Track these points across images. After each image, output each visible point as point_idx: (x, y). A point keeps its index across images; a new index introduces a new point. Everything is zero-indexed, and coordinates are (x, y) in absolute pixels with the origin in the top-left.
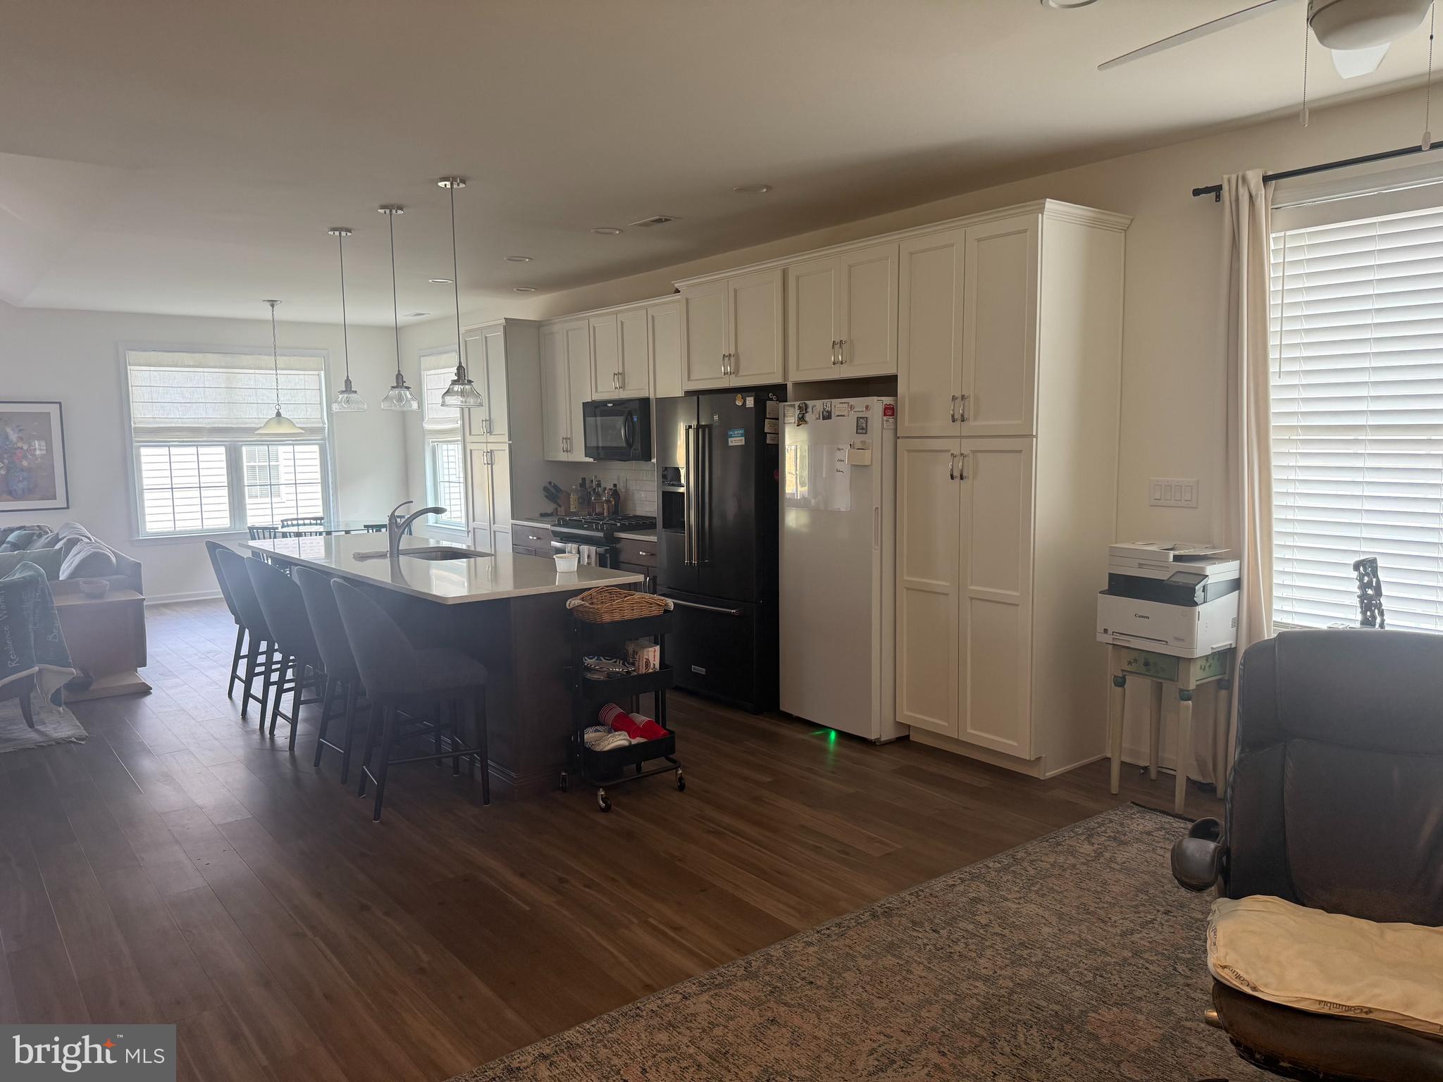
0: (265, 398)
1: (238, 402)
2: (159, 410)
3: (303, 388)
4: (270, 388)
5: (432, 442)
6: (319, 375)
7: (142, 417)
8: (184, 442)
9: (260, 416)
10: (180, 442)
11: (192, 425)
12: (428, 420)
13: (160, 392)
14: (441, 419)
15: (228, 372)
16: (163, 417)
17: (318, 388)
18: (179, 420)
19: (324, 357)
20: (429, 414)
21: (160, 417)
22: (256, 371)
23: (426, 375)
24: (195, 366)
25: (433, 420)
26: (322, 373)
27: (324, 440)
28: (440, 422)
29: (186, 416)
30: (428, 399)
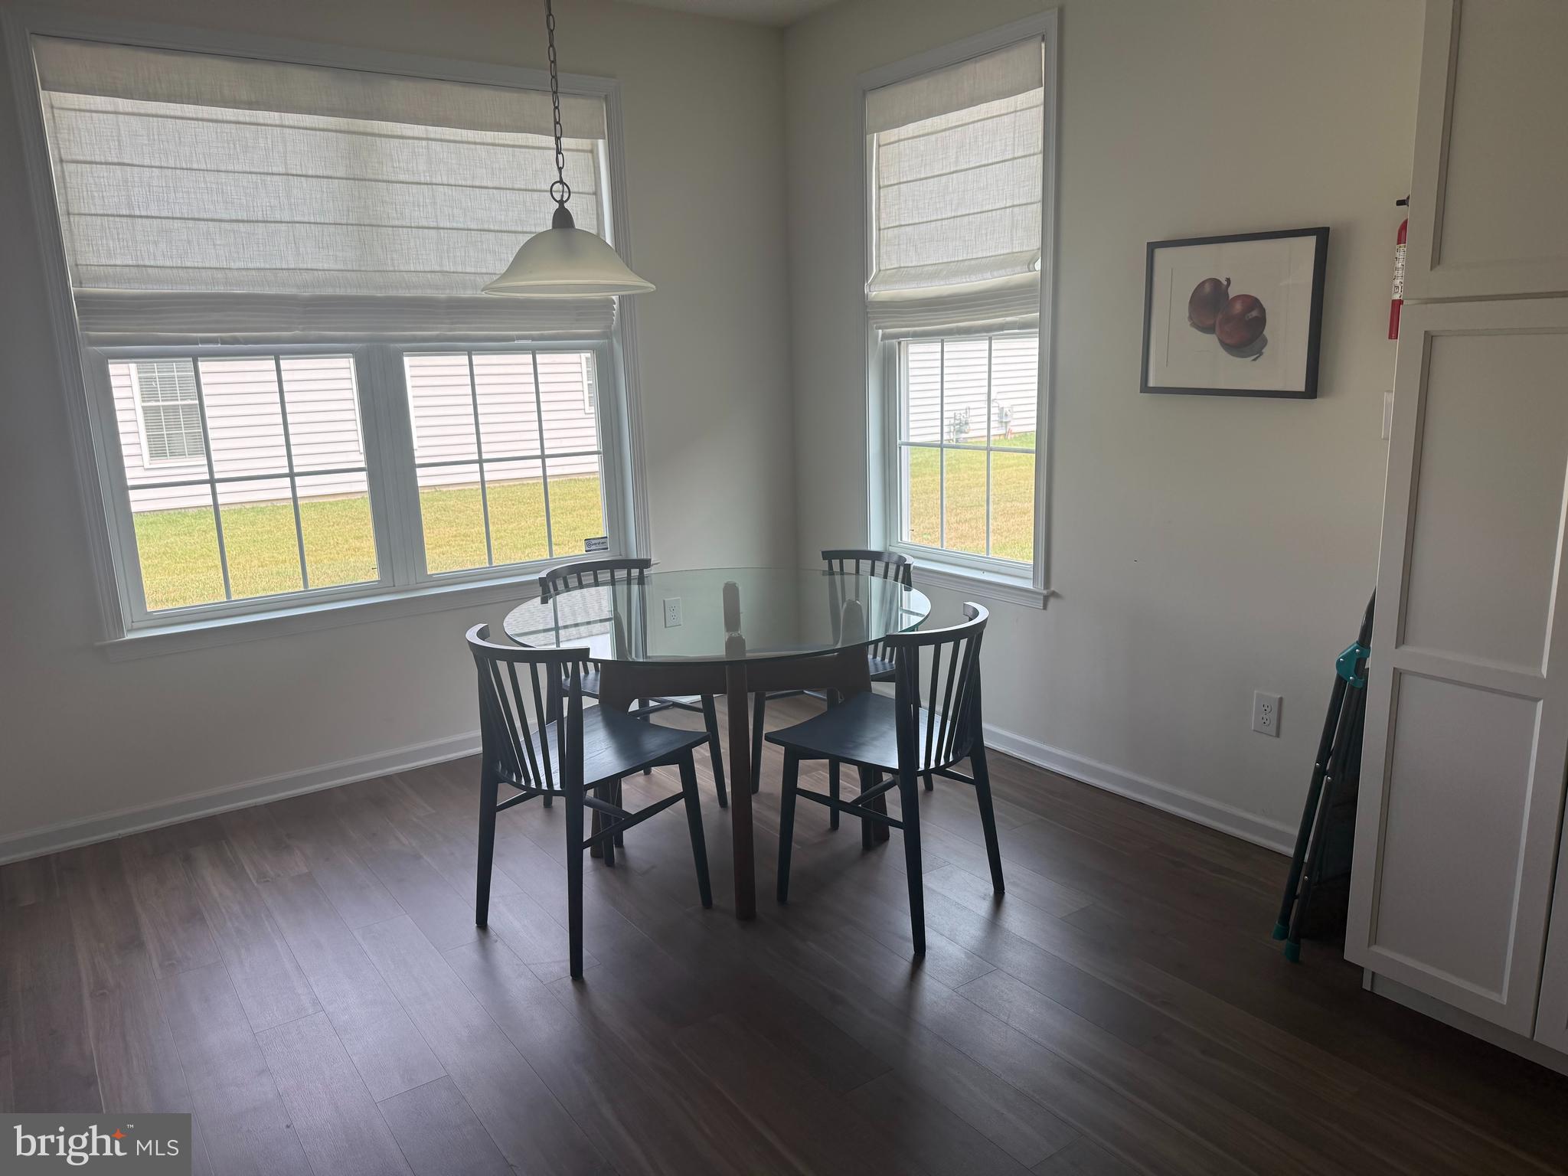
1: (384, 223)
2: (157, 243)
4: (469, 183)
5: (884, 337)
6: (593, 152)
7: (103, 261)
8: (236, 341)
9: (448, 267)
10: (224, 342)
11: (258, 291)
12: (882, 273)
13: (155, 183)
14: (940, 267)
15: (352, 128)
16: (168, 263)
17: (592, 189)
18: (220, 275)
19: (606, 98)
20: (884, 257)
21: (160, 263)
22: (430, 128)
23: (879, 146)
24: (251, 105)
25: (902, 274)
26: (601, 145)
27: (606, 335)
28: (933, 276)
29: (241, 265)
30: (883, 215)
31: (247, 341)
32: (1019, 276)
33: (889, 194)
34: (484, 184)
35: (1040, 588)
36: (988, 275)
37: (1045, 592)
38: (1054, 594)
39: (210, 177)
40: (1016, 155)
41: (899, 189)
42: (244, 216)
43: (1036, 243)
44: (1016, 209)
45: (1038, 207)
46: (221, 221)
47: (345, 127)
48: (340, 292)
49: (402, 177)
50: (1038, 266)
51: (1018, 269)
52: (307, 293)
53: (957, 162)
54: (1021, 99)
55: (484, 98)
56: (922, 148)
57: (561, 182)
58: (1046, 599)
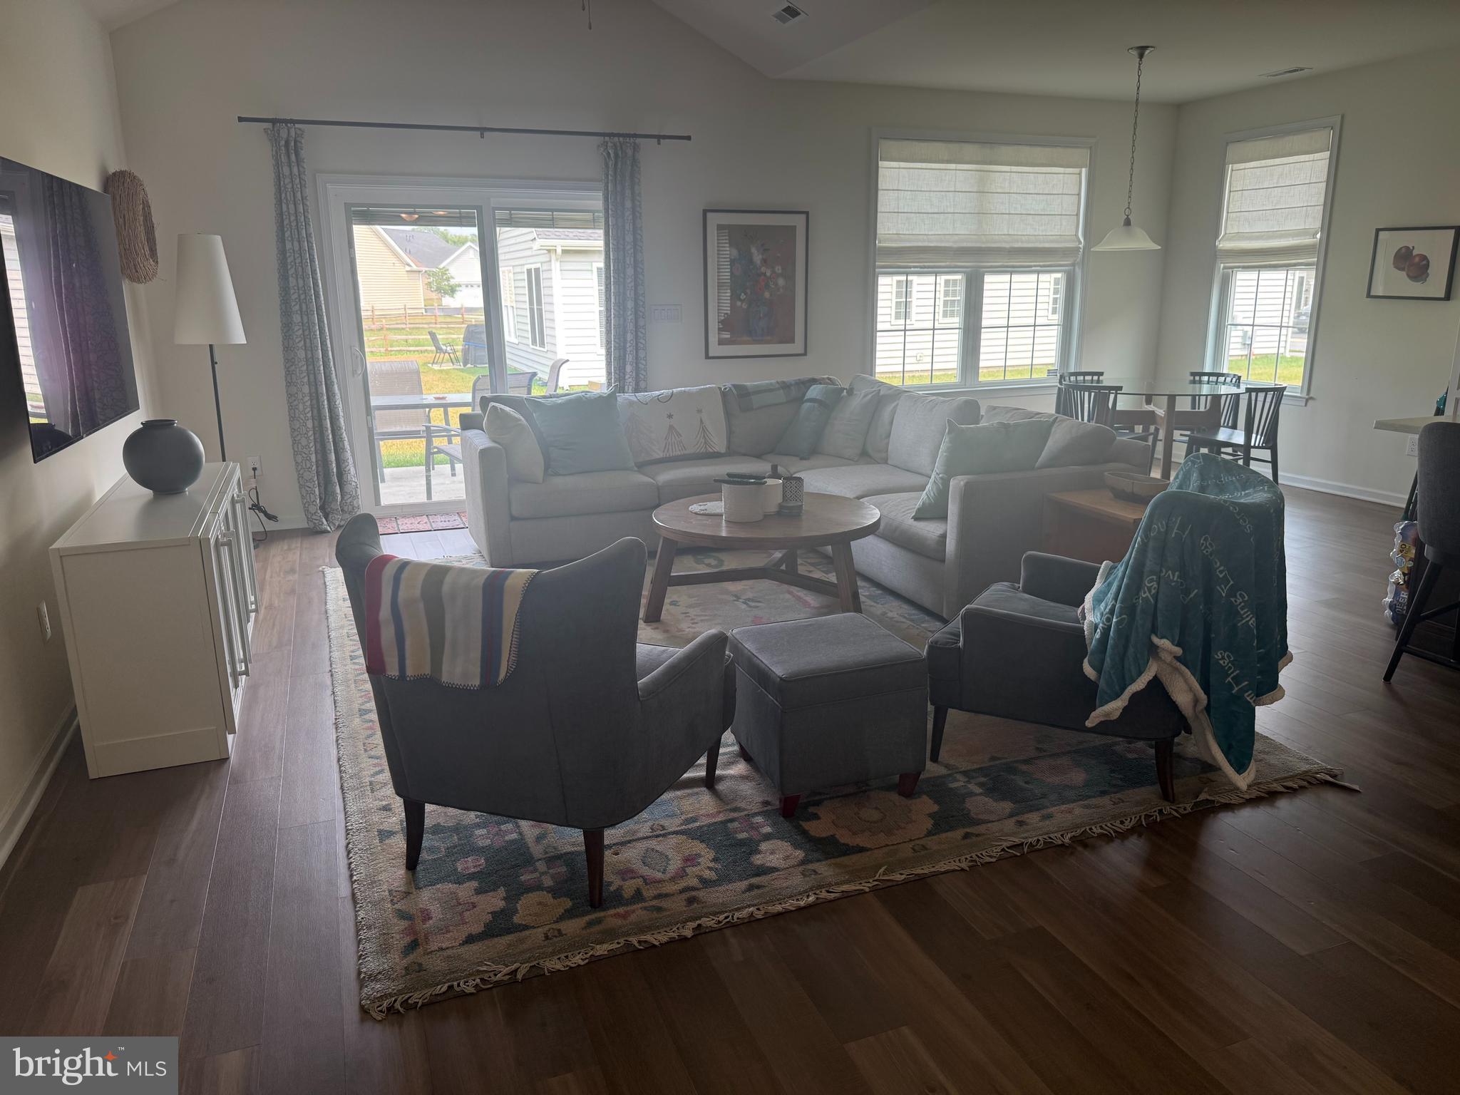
0: (1019, 206)
1: (989, 212)
2: (905, 224)
3: (1060, 192)
4: (1025, 192)
5: (1224, 268)
6: (1080, 174)
7: (886, 232)
8: (925, 267)
9: (1011, 232)
10: (921, 267)
11: (939, 244)
12: (1227, 235)
13: (908, 197)
14: (1263, 234)
15: (982, 169)
16: (907, 233)
17: (1077, 193)
18: (925, 237)
19: (1091, 148)
20: (1229, 227)
21: (904, 233)
22: (1012, 167)
23: (1232, 170)
24: (948, 162)
25: (1239, 236)
26: (1084, 170)
27: (1073, 265)
28: (1257, 238)
29: (933, 233)
30: (1231, 206)
31: (929, 267)
32: (1308, 241)
33: (1236, 196)
34: (1031, 192)
35: (1304, 395)
36: (1291, 239)
37: (1307, 397)
38: (1311, 398)
39: (927, 194)
40: (1312, 181)
41: (1242, 194)
42: (936, 211)
43: (1318, 224)
44: (1309, 208)
45: (1321, 208)
46: (928, 213)
47: (979, 169)
48: (969, 245)
49: (999, 190)
50: (1318, 236)
51: (1308, 237)
52: (955, 246)
53: (1277, 183)
54: (1317, 156)
55: (1037, 152)
56: (1258, 174)
57: (1129, 208)
58: (1307, 400)
